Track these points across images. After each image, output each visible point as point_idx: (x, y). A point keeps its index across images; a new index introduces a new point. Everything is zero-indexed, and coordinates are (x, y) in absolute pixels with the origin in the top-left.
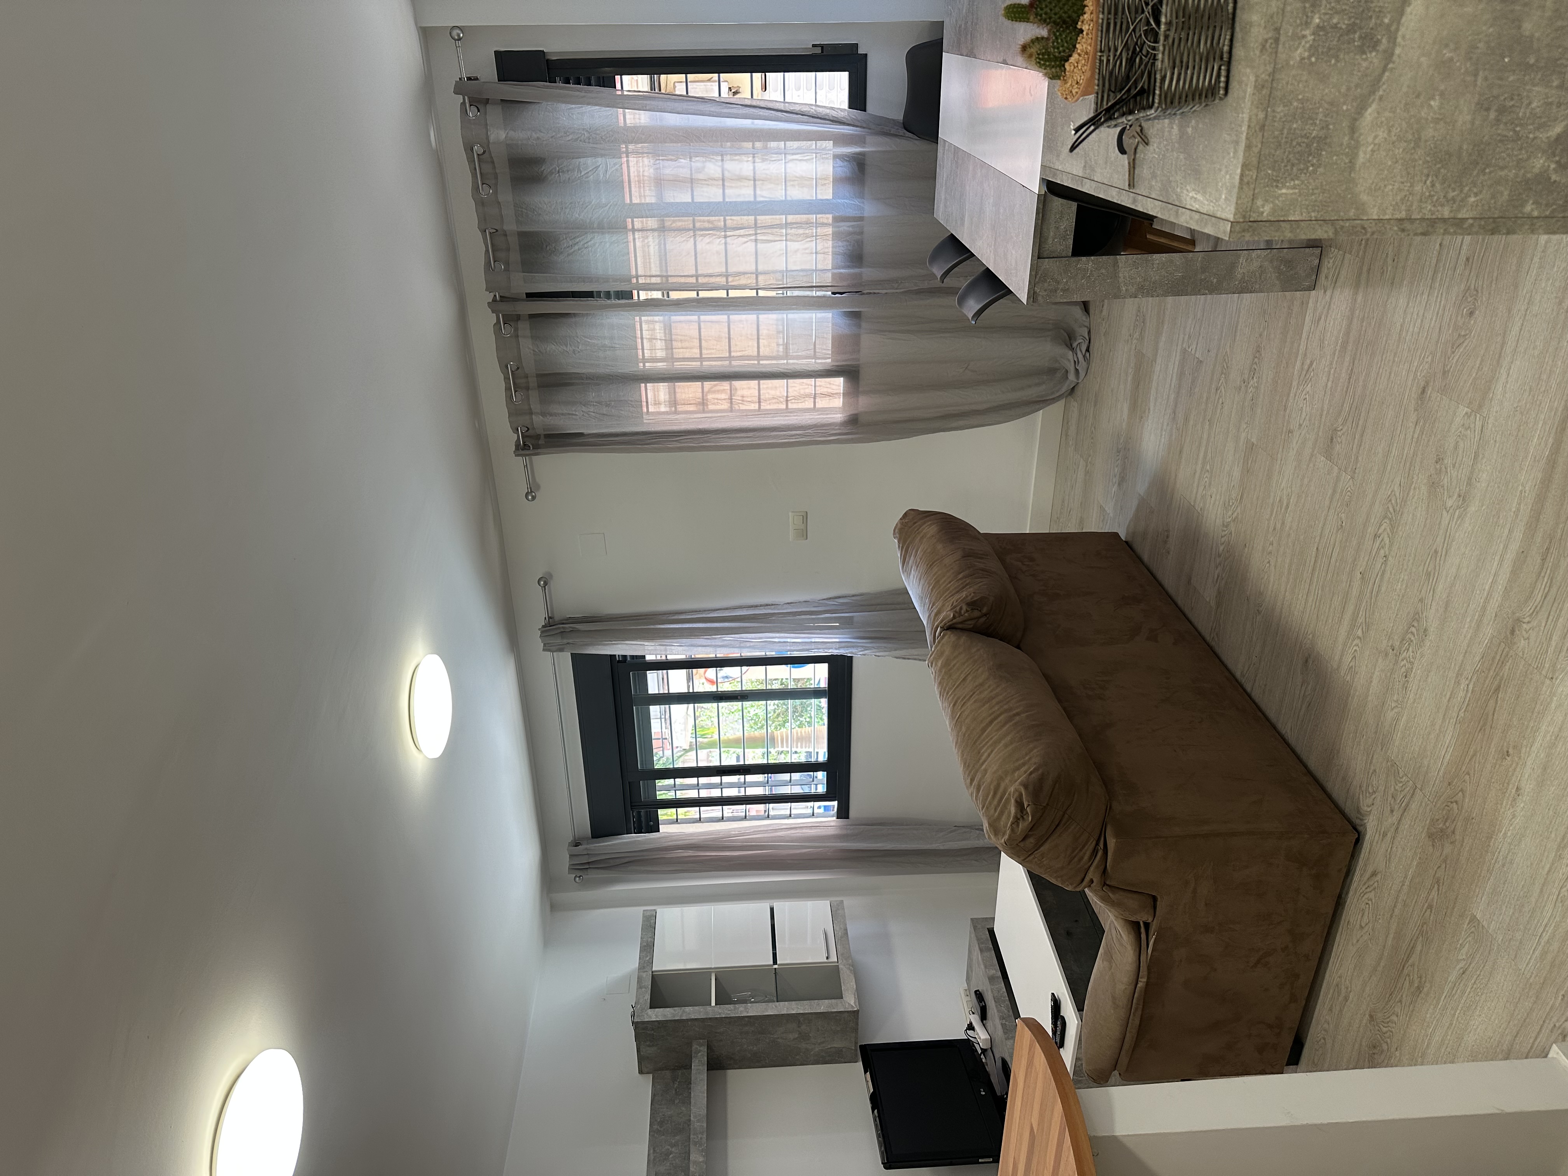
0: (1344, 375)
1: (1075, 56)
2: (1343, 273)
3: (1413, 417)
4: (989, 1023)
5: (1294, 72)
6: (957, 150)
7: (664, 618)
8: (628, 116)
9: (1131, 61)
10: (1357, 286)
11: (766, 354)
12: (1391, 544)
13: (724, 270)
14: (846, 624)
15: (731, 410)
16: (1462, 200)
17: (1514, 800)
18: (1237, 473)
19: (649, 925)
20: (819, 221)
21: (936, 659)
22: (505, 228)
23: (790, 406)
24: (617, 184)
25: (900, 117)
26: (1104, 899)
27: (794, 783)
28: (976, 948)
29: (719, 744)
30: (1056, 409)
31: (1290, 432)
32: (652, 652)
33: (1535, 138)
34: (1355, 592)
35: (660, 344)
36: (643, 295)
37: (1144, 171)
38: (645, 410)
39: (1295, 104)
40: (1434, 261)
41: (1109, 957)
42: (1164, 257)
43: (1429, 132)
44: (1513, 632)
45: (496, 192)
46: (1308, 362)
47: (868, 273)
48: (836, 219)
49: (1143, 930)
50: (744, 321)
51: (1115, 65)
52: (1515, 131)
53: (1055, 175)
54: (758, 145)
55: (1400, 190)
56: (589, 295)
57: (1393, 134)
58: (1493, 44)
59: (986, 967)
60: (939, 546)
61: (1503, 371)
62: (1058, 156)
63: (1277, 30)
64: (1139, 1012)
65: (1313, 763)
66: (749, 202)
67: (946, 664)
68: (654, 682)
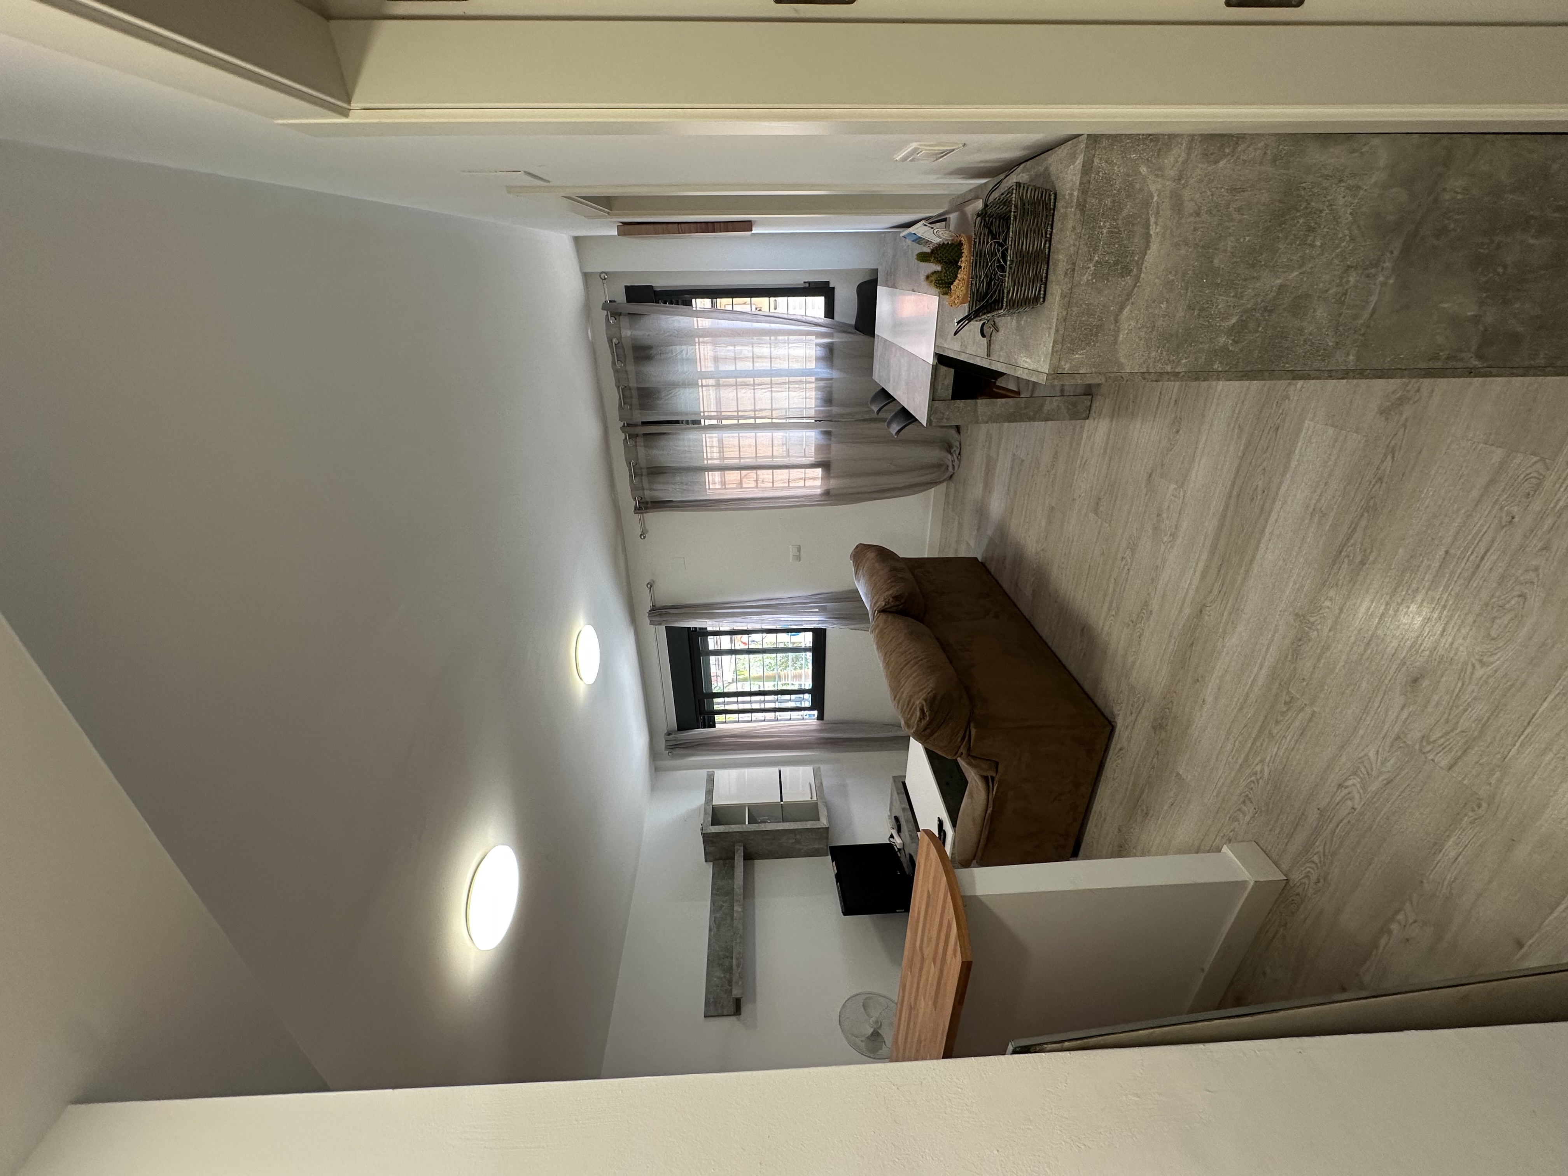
0: (1105, 467)
1: (957, 281)
2: (1104, 410)
3: (1144, 491)
4: (902, 834)
5: (1083, 288)
6: (886, 340)
7: (719, 606)
8: (699, 322)
9: (989, 284)
10: (1112, 417)
11: (777, 454)
12: (1132, 562)
13: (753, 407)
14: (823, 610)
15: (757, 487)
16: (1179, 362)
17: (1201, 706)
18: (1044, 523)
19: (711, 780)
20: (808, 380)
21: (875, 629)
22: (630, 385)
23: (791, 485)
24: (692, 361)
25: (853, 323)
26: (969, 764)
27: (790, 701)
28: (895, 793)
29: (750, 679)
30: (942, 487)
31: (1074, 500)
32: (710, 625)
33: (1220, 326)
34: (1111, 589)
35: (715, 450)
36: (708, 422)
37: (995, 347)
38: (707, 487)
39: (1084, 306)
40: (1156, 403)
41: (971, 796)
42: (1003, 400)
43: (1160, 323)
44: (1201, 612)
45: (625, 365)
46: (1084, 460)
47: (835, 410)
48: (817, 379)
49: (990, 781)
50: (764, 436)
51: (980, 287)
52: (1209, 322)
53: (944, 351)
54: (773, 338)
55: (1143, 356)
56: (677, 422)
57: (1139, 323)
58: (1197, 272)
59: (901, 803)
60: (877, 565)
61: (1196, 464)
62: (946, 340)
63: (1074, 264)
64: (988, 828)
65: (1087, 687)
66: (768, 370)
67: (881, 631)
68: (712, 643)
